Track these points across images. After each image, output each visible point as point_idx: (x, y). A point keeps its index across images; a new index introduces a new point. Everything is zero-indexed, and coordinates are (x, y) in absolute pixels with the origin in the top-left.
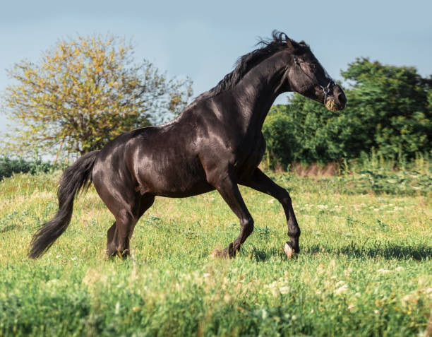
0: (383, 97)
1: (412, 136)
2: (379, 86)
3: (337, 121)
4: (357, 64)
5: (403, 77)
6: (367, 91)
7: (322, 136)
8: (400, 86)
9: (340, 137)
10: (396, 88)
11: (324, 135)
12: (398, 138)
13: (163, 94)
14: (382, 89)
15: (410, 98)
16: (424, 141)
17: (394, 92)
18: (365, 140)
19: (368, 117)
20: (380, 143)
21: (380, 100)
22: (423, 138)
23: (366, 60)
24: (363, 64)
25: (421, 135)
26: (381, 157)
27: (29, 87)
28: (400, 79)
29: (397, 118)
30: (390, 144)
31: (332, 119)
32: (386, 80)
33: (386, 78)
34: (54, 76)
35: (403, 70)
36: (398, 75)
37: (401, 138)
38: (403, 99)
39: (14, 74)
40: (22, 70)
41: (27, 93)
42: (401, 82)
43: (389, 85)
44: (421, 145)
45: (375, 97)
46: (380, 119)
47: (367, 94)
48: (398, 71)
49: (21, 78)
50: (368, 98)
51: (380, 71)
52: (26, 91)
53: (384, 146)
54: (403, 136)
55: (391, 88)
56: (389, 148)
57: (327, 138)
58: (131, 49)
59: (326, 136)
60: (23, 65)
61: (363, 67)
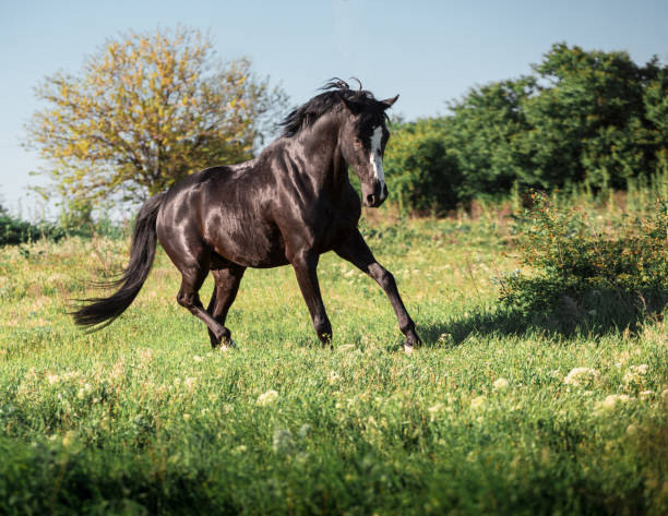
0: (589, 99)
1: (625, 154)
2: (582, 82)
3: (527, 137)
4: (554, 53)
5: (612, 68)
6: (568, 91)
7: (503, 160)
8: (608, 81)
9: (534, 160)
10: (604, 84)
11: (505, 158)
12: (607, 158)
13: (265, 111)
14: (586, 88)
15: (622, 98)
16: (641, 160)
17: (601, 90)
18: (569, 163)
19: (571, 129)
20: (587, 168)
21: (584, 103)
22: (638, 158)
23: (564, 47)
24: (561, 52)
25: (637, 153)
26: (588, 188)
27: (68, 112)
28: (608, 71)
29: (606, 128)
30: (599, 168)
31: (519, 135)
32: (591, 74)
33: (590, 71)
34: (102, 93)
35: (611, 58)
36: (606, 65)
37: (611, 158)
38: (613, 100)
39: (45, 94)
40: (56, 86)
41: (65, 120)
42: (609, 76)
43: (594, 80)
44: (636, 167)
45: (579, 99)
46: (586, 130)
47: (570, 95)
48: (606, 59)
49: (55, 100)
50: (570, 100)
51: (584, 61)
52: (63, 117)
53: (592, 170)
54: (615, 156)
55: (597, 84)
56: (598, 174)
57: (510, 163)
58: (211, 47)
59: (510, 159)
60: (58, 79)
61: (563, 57)
